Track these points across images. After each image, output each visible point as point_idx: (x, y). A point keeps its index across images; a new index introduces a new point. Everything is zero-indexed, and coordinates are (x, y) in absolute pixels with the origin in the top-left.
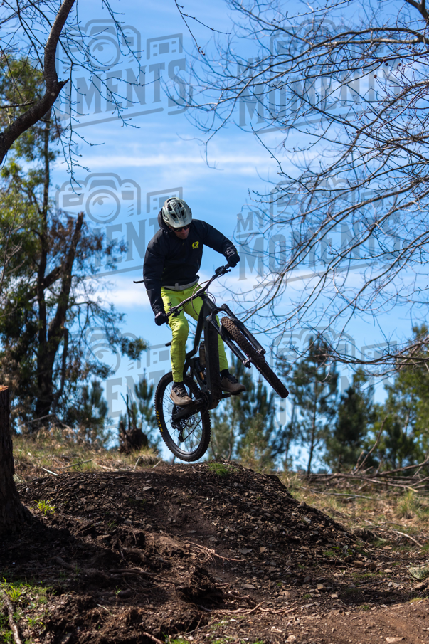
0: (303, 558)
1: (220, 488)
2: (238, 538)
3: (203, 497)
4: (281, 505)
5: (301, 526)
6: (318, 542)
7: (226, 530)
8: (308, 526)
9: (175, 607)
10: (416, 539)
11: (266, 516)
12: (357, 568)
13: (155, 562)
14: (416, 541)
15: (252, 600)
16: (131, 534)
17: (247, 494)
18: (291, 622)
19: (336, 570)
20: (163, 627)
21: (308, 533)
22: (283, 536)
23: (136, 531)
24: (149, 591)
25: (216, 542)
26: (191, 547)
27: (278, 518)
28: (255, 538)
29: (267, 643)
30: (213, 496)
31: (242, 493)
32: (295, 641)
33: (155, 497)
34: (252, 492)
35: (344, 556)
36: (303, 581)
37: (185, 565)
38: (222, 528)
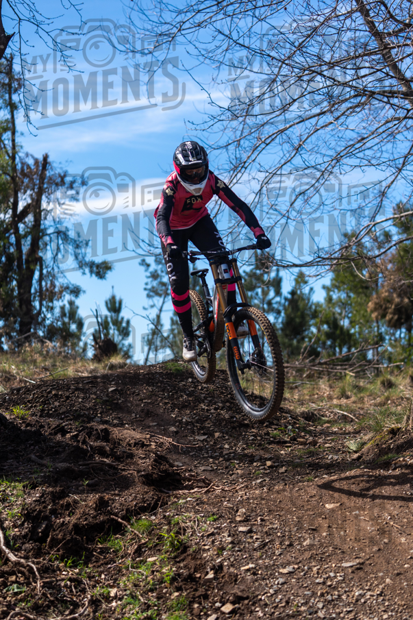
0: (252, 440)
1: (177, 384)
2: (194, 426)
3: (162, 393)
4: (231, 395)
6: (265, 425)
7: (184, 420)
9: (138, 491)
10: (354, 416)
11: (218, 406)
12: (301, 445)
13: (119, 453)
14: (354, 418)
15: (207, 480)
16: (97, 430)
17: (200, 388)
18: (241, 497)
19: (283, 448)
20: (128, 510)
22: (233, 422)
23: (101, 427)
24: (115, 479)
25: (175, 432)
26: (151, 437)
27: (229, 407)
28: (209, 425)
29: (220, 517)
30: (171, 392)
31: (196, 387)
32: (245, 514)
33: (120, 396)
34: (205, 385)
35: (289, 435)
36: (253, 459)
37: (146, 454)
38: (180, 419)
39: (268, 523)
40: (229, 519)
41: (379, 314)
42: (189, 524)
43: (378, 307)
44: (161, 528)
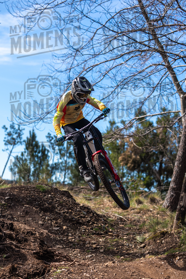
0: (84, 232)
1: (42, 197)
2: (52, 222)
3: (34, 202)
4: (72, 205)
5: (82, 216)
6: (90, 223)
7: (46, 218)
8: (85, 216)
9: (33, 263)
10: (126, 218)
12: (110, 236)
13: (20, 238)
14: (126, 219)
15: (68, 256)
16: (7, 223)
17: (55, 200)
18: (93, 270)
19: (100, 238)
20: (28, 274)
21: (85, 219)
22: (73, 221)
23: (9, 222)
24: (19, 254)
25: (42, 224)
26: (35, 229)
27: (71, 212)
28: (60, 222)
30: (39, 201)
31: (53, 200)
33: (12, 202)
34: (58, 199)
35: (104, 231)
36: (85, 243)
37: (35, 240)
38: (44, 217)
41: (124, 163)
43: (124, 159)
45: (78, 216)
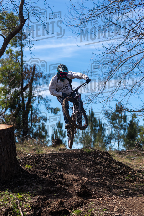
0: (118, 180)
1: (88, 157)
2: (95, 174)
3: (82, 160)
4: (110, 162)
5: (117, 169)
6: (123, 174)
7: (91, 171)
8: (119, 169)
9: (75, 199)
11: (105, 166)
12: (137, 182)
13: (67, 184)
15: (101, 195)
16: (58, 174)
17: (97, 159)
18: (116, 202)
19: (130, 183)
20: (71, 206)
21: (119, 171)
22: (111, 173)
23: (60, 173)
24: (66, 194)
25: (88, 176)
26: (79, 178)
27: (109, 166)
28: (101, 174)
29: (108, 209)
30: (86, 160)
32: (117, 208)
33: (66, 161)
34: (99, 158)
35: (133, 178)
36: (119, 187)
37: (78, 184)
38: (90, 171)
39: (126, 212)
40: (111, 210)
42: (95, 212)
44: (85, 213)
45: (114, 169)
